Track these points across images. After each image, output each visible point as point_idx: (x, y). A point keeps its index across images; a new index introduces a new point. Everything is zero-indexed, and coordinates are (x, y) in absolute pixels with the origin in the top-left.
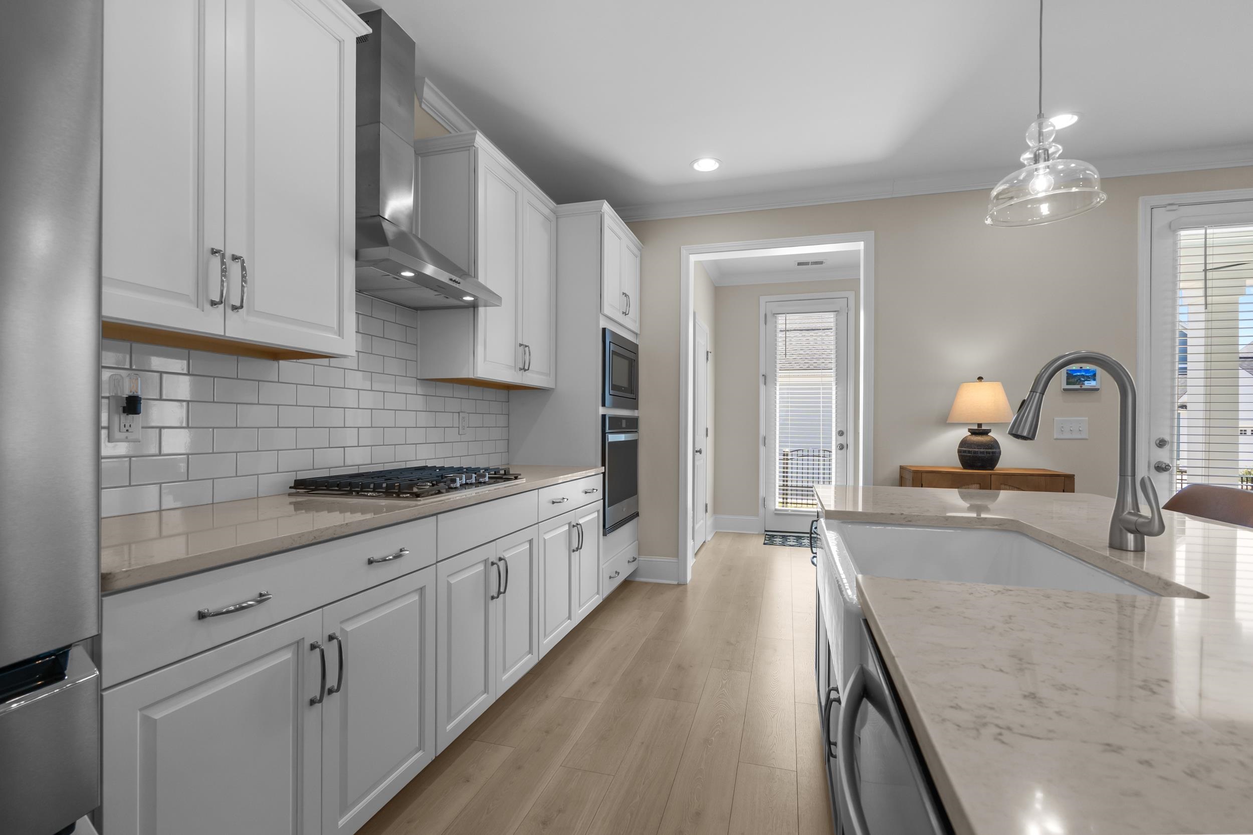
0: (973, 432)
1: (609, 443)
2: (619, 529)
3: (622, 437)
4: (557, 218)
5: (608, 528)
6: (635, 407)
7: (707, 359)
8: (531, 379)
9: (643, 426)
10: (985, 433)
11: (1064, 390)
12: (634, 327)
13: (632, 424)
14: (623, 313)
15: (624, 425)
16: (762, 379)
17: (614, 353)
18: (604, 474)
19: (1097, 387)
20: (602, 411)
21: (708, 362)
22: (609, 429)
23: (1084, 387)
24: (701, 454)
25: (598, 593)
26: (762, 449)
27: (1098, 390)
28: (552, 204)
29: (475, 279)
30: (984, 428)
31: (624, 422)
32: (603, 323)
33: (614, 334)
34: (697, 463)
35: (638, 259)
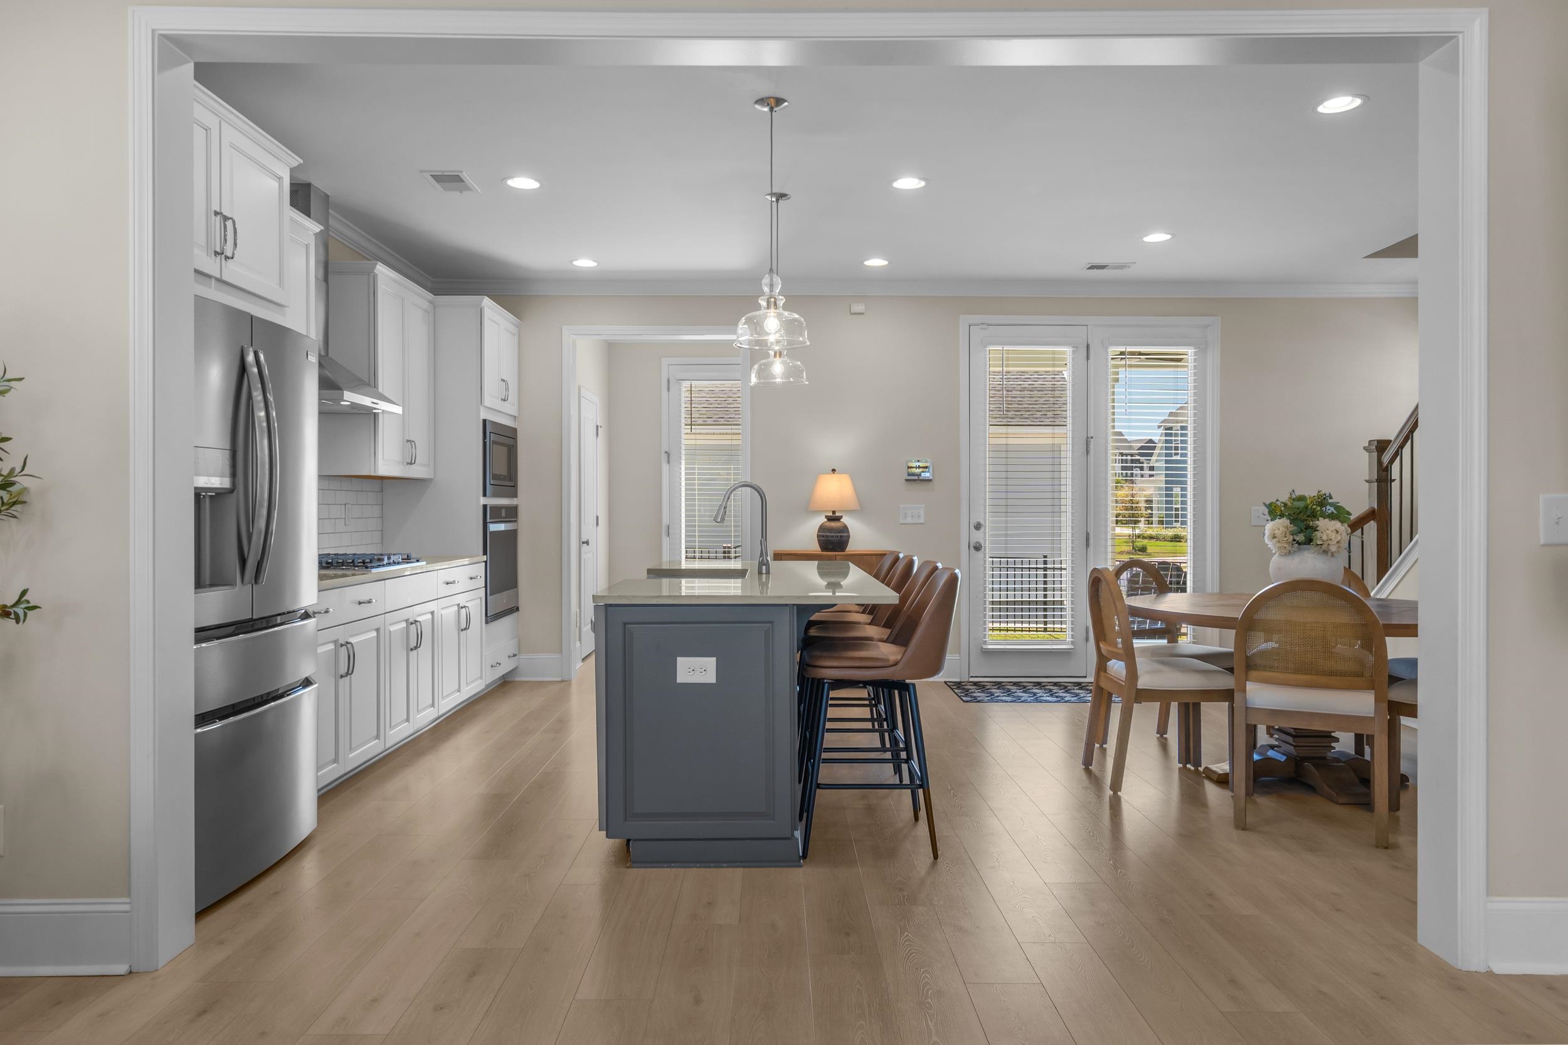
0: (830, 519)
1: (490, 532)
2: (499, 620)
3: (502, 527)
4: (435, 307)
5: (491, 618)
6: (515, 495)
7: (597, 434)
8: (416, 472)
9: (522, 514)
10: (838, 519)
11: (906, 480)
12: (513, 411)
13: (511, 513)
14: (502, 400)
15: (503, 514)
16: (664, 457)
17: (494, 442)
18: (486, 562)
19: (931, 478)
20: (483, 501)
21: (599, 438)
22: (490, 519)
23: (920, 478)
24: (588, 545)
25: (481, 678)
26: (665, 541)
27: (931, 480)
28: (430, 296)
29: (375, 389)
30: (837, 514)
31: (503, 511)
32: (484, 415)
33: (494, 424)
34: (583, 556)
35: (516, 337)
